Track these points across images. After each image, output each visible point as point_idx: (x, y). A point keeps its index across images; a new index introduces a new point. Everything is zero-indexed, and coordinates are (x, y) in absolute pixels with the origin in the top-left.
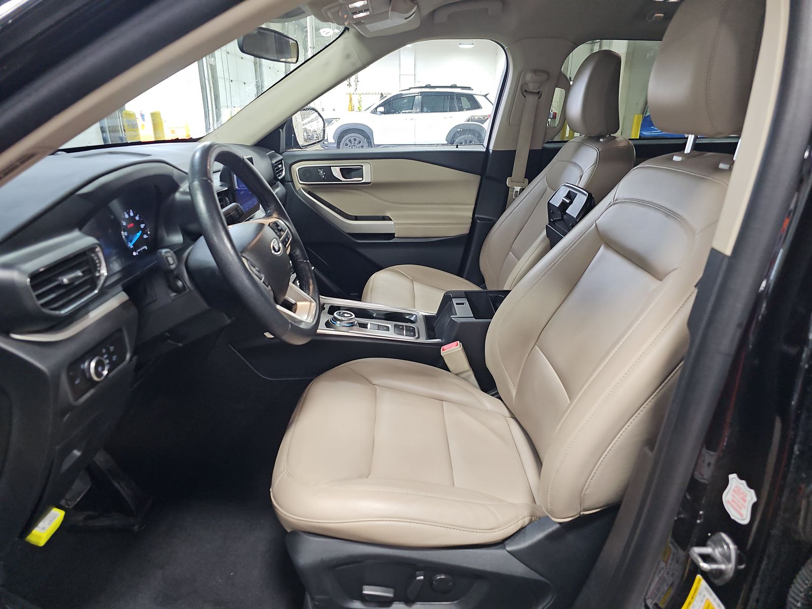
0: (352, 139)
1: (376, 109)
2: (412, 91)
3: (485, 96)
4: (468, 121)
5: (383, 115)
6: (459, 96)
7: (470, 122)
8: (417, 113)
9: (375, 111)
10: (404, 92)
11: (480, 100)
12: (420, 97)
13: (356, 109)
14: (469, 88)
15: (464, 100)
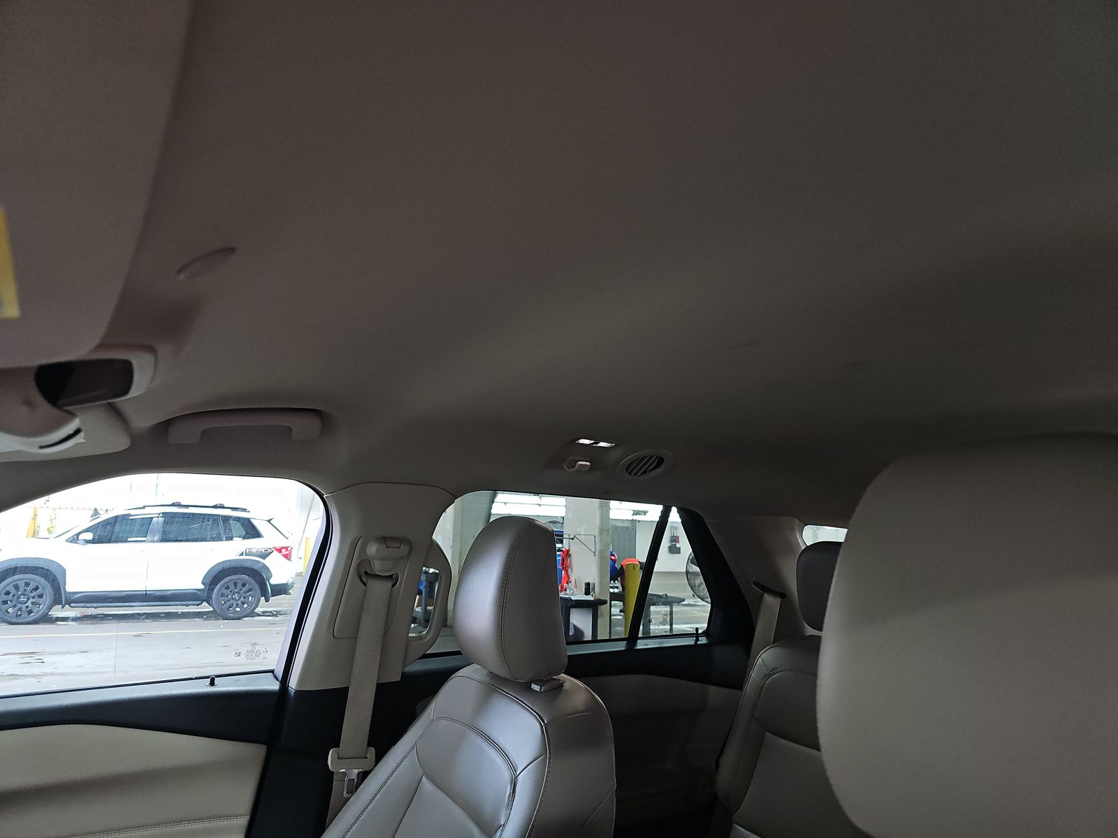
0: (22, 585)
1: (78, 535)
2: (147, 510)
3: (269, 521)
4: (242, 554)
5: (90, 545)
6: (226, 519)
7: (244, 557)
8: (153, 541)
9: (75, 539)
10: (133, 512)
11: (260, 525)
12: (161, 519)
13: (43, 533)
14: (244, 510)
15: (236, 527)
